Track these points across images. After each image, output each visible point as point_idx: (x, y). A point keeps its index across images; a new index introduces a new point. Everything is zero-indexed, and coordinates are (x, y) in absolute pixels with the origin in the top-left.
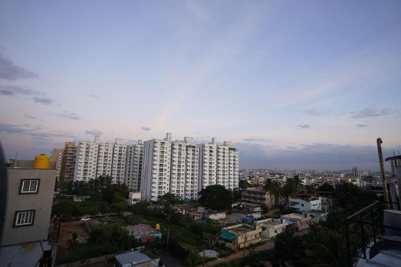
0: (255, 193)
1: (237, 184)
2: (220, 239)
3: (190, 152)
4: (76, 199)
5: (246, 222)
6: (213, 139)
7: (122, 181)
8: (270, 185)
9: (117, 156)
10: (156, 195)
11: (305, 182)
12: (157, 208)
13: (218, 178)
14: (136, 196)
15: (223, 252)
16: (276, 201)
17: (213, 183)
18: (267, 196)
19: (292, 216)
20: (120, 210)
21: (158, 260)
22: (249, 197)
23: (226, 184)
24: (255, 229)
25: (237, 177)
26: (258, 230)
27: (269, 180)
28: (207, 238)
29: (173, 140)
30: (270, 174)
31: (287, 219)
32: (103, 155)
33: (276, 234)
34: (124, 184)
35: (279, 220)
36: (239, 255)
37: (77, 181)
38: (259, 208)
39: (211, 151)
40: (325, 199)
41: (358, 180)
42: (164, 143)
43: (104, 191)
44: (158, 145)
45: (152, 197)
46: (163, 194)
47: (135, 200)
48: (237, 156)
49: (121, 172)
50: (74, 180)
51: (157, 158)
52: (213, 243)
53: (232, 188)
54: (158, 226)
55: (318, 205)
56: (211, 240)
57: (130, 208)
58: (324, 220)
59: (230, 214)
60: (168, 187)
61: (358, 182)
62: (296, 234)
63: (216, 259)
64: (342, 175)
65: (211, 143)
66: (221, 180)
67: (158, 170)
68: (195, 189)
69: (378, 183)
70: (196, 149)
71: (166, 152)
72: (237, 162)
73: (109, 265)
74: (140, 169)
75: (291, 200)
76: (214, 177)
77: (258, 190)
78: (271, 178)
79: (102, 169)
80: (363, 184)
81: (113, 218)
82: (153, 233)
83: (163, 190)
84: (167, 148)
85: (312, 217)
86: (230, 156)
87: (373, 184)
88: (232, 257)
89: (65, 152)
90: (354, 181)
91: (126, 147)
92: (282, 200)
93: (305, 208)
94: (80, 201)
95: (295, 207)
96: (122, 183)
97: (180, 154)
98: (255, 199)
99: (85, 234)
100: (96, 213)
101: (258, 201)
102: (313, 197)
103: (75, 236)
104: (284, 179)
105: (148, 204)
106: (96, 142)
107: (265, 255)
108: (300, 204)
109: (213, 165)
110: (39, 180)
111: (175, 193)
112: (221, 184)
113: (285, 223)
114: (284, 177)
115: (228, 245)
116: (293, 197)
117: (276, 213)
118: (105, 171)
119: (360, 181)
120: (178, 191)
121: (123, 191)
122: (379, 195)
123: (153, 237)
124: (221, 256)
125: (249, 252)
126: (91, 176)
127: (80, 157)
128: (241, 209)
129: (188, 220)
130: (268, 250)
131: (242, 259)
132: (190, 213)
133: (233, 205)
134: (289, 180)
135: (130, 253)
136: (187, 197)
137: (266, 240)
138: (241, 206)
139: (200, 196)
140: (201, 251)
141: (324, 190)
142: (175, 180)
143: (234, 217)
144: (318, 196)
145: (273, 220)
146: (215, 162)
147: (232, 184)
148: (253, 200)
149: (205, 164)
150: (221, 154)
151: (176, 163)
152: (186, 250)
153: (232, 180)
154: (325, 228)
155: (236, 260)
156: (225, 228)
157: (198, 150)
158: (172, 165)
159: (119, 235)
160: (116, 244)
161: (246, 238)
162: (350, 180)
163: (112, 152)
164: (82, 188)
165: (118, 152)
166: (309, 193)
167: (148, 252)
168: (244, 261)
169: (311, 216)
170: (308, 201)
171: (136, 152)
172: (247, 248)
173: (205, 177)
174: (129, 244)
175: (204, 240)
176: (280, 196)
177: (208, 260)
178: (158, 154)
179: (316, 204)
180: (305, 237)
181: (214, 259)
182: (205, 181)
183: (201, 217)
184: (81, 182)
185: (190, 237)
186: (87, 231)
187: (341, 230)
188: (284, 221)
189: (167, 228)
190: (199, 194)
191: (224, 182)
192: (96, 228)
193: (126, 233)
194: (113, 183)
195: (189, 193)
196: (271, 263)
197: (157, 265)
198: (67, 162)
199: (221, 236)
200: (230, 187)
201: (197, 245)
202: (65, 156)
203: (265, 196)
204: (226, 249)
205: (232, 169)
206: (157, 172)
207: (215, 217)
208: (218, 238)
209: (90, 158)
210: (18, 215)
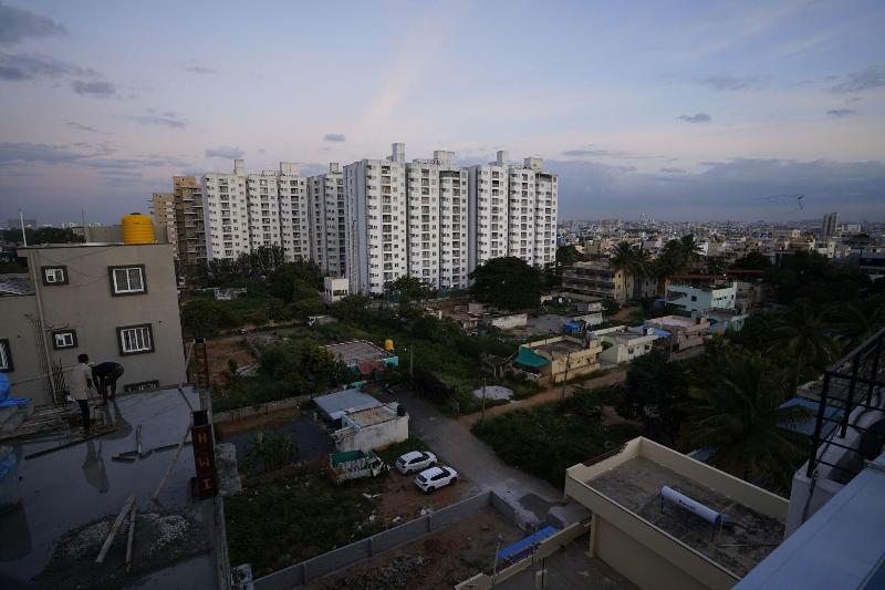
0: (591, 273)
1: (553, 254)
2: (515, 365)
3: (449, 185)
4: (223, 296)
5: (570, 334)
6: (500, 154)
7: (306, 254)
8: (627, 257)
9: (288, 201)
10: (379, 280)
11: (705, 248)
12: (385, 306)
13: (510, 242)
14: (339, 285)
15: (522, 389)
16: (637, 290)
17: (501, 252)
18: (618, 281)
19: (669, 321)
21: (395, 405)
22: (578, 282)
23: (528, 255)
24: (587, 347)
25: (554, 238)
26: (595, 348)
27: (624, 246)
28: (490, 364)
29: (408, 160)
30: (628, 231)
31: (656, 326)
32: (258, 201)
33: (631, 357)
34: (312, 261)
35: (640, 329)
36: (553, 395)
37: (215, 259)
38: (599, 304)
39: (496, 183)
40: (747, 285)
41: (832, 244)
42: (388, 168)
43: (273, 277)
44: (376, 173)
45: (373, 285)
46: (395, 279)
47: (337, 293)
48: (554, 191)
49: (302, 235)
50: (209, 258)
51: (377, 203)
52: (501, 373)
53: (542, 262)
54: (390, 343)
55: (729, 299)
56: (498, 368)
57: (328, 309)
58: (738, 328)
59: (535, 316)
60: (404, 264)
61: (832, 249)
62: (674, 357)
63: (508, 402)
64: (796, 234)
65: (495, 164)
66: (517, 247)
67: (380, 228)
68: (463, 265)
69: (878, 251)
70: (462, 180)
71: (395, 190)
72: (554, 207)
73: (304, 412)
74: (341, 227)
75: (670, 287)
76: (503, 240)
77: (601, 266)
78: (629, 241)
79: (260, 232)
80: (843, 253)
81: (297, 329)
82: (381, 357)
83: (395, 270)
84: (395, 180)
85: (713, 322)
86: (538, 193)
87: (867, 252)
88: (539, 399)
89: (178, 199)
90: (821, 246)
91: (304, 180)
92: (649, 288)
93: (700, 305)
94: (229, 298)
95: (677, 302)
96: (306, 260)
97: (426, 191)
98: (592, 285)
99: (249, 359)
100: (264, 321)
101: (598, 290)
102: (720, 282)
103: (233, 365)
104: (659, 244)
105: (366, 300)
106: (240, 173)
107: (605, 395)
108: (689, 297)
109: (500, 214)
110: (142, 266)
111: (420, 275)
112: (518, 255)
113: (652, 335)
114: (660, 239)
115: (531, 376)
116: (675, 282)
117: (634, 314)
118: (267, 236)
119: (836, 246)
121: (313, 276)
122: (873, 277)
123: (381, 364)
124: (516, 397)
125: (573, 390)
126: (241, 249)
127: (211, 208)
128: (560, 305)
129: (450, 329)
130: (612, 386)
131: (559, 402)
132: (453, 316)
133: (543, 299)
134: (670, 245)
135: (341, 393)
136: (445, 283)
137: (609, 367)
138: (560, 300)
139: (473, 282)
140: (477, 387)
141: (748, 266)
142: (418, 249)
143: (543, 324)
144: (731, 280)
145: (626, 330)
146: (503, 205)
147: (541, 254)
148: (586, 288)
149: (483, 213)
150: (519, 189)
151: (418, 213)
153: (541, 246)
154: (738, 346)
155: (548, 403)
156: (526, 346)
157: (466, 180)
158: (409, 217)
159: (316, 362)
160: (311, 377)
161: (568, 365)
162: (812, 245)
163: (276, 194)
164: (225, 273)
165: (289, 194)
166: (709, 274)
167: (376, 391)
168: (562, 407)
169: (708, 320)
170: (707, 289)
171: (328, 191)
172: (569, 382)
173: (483, 239)
174: (338, 377)
175: (483, 368)
176: (648, 279)
177: (492, 403)
178: (376, 193)
179: (724, 296)
180: (692, 361)
181: (503, 402)
182: (483, 248)
183: (476, 323)
184: (223, 260)
185: (455, 362)
186: (253, 354)
187: (770, 349)
188: (650, 331)
189: (407, 346)
190: (471, 276)
191: (523, 250)
192: (270, 349)
193: (327, 357)
194: (288, 261)
195: (449, 275)
196: (616, 410)
197: (394, 413)
198: (187, 220)
199: (516, 360)
200: (538, 261)
201: (470, 377)
202: (179, 207)
203: (614, 280)
204: (528, 383)
205: (542, 222)
206: (378, 232)
207: (506, 323)
208: (510, 364)
209: (232, 209)
210: (122, 334)
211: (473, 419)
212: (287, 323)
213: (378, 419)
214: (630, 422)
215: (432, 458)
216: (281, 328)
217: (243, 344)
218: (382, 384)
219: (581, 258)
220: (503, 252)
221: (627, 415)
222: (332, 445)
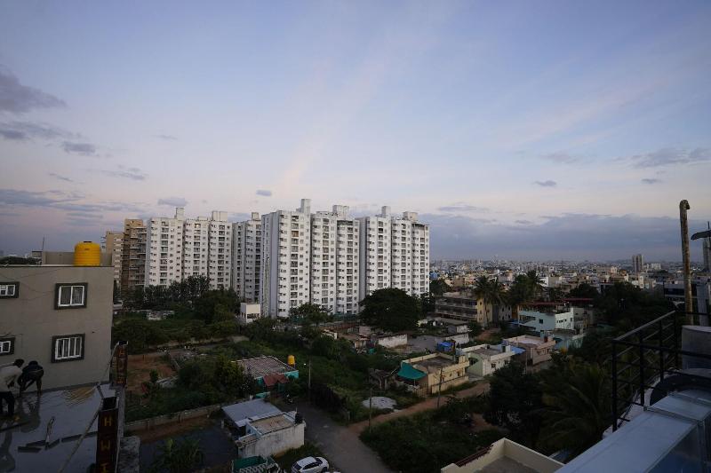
0: (458, 301)
1: (427, 286)
2: (398, 378)
3: (344, 232)
4: (152, 317)
5: (443, 351)
6: (384, 208)
7: (227, 284)
8: (485, 288)
9: (216, 241)
10: (286, 307)
11: (546, 282)
12: (290, 328)
13: (393, 276)
14: (252, 309)
15: (404, 400)
16: (495, 315)
17: (386, 284)
18: (479, 307)
19: (522, 339)
20: (225, 333)
21: (294, 413)
22: (448, 309)
23: (408, 287)
24: (457, 363)
25: (427, 273)
26: (464, 363)
27: (483, 280)
28: (377, 377)
29: (313, 211)
30: (486, 269)
31: (512, 344)
32: (192, 240)
33: (493, 370)
34: (231, 289)
35: (499, 347)
36: (430, 405)
37: (151, 286)
38: (465, 327)
39: (381, 230)
40: (581, 310)
41: (641, 278)
42: (297, 217)
43: (198, 302)
44: (287, 221)
45: (280, 310)
46: (299, 305)
47: (250, 316)
48: (427, 237)
49: (225, 268)
50: (146, 285)
51: (287, 244)
52: (386, 385)
53: (418, 293)
54: (292, 359)
55: (569, 320)
56: (383, 380)
57: (242, 330)
58: (578, 345)
59: (414, 337)
60: (307, 293)
61: (642, 281)
62: (527, 369)
63: (392, 411)
64: (614, 270)
65: (381, 216)
66: (398, 280)
67: (289, 264)
68: (354, 295)
69: (676, 283)
70: (355, 227)
71: (302, 234)
72: (426, 249)
73: (214, 421)
74: (258, 263)
75: (521, 313)
76: (387, 275)
77: (464, 296)
78: (487, 276)
79: (192, 265)
80: (651, 285)
81: (214, 346)
82: (284, 371)
83: (299, 298)
84: (302, 226)
85: (558, 341)
86: (414, 238)
87: (668, 284)
88: (418, 408)
89: (127, 236)
90: (634, 279)
91: (231, 225)
92: (505, 314)
93: (546, 327)
94: (159, 319)
95: (530, 324)
96: (227, 288)
97: (326, 236)
98: (459, 311)
99: (171, 372)
100: (186, 339)
101: (464, 315)
102: (560, 308)
103: (154, 376)
104: (510, 278)
105: (274, 323)
106: (179, 217)
107: (474, 404)
108: (537, 319)
109: (384, 255)
110: (86, 285)
111: (320, 303)
112: (399, 287)
113: (510, 352)
114: (511, 275)
115: (411, 388)
116: (525, 308)
117: (494, 335)
118: (196, 268)
119: (645, 280)
120: (325, 300)
121: (231, 301)
122: (676, 303)
123: (284, 377)
124: (399, 406)
125: (446, 399)
126: (173, 278)
127: (152, 245)
128: (434, 328)
129: (344, 348)
130: (479, 396)
131: (435, 411)
132: (346, 337)
133: (420, 323)
134: (519, 279)
135: (247, 402)
136: (340, 309)
137: (476, 379)
138: (434, 324)
139: (363, 308)
140: (365, 398)
141: (581, 295)
142: (319, 282)
143: (421, 343)
144: (568, 306)
145: (488, 348)
146: (387, 248)
147: (418, 286)
148: (455, 314)
149: (371, 253)
150: (399, 235)
151: (319, 253)
152: (341, 398)
153: (418, 280)
154: (579, 358)
155: (426, 412)
156: (407, 361)
157: (358, 227)
158: (312, 256)
159: (227, 374)
160: (222, 389)
161: (442, 378)
162: (626, 278)
163: (206, 236)
164: (158, 297)
165: (217, 235)
166: (552, 301)
167: (276, 401)
168: (438, 415)
169: (554, 339)
170: (551, 313)
171: (249, 234)
172: (443, 393)
173: (371, 274)
174: (245, 388)
175: (371, 381)
176: (503, 306)
177: (378, 412)
178: (287, 236)
179: (565, 318)
180: (543, 374)
181: (388, 411)
182: (371, 281)
183: (365, 343)
184: (157, 287)
185: (347, 376)
186: (173, 367)
187: (606, 361)
188: (508, 348)
189: (307, 362)
190: (361, 304)
191: (403, 283)
192: (188, 363)
193: (238, 370)
194: (211, 289)
195: (344, 302)
196: (484, 417)
197: (292, 420)
198: (132, 253)
199: (398, 374)
200: (416, 292)
201: (359, 389)
202: (127, 243)
203: (476, 307)
204: (408, 394)
205: (418, 261)
206: (287, 267)
207: (389, 342)
208: (393, 377)
209: (170, 246)
210: (57, 342)
211: (361, 427)
212: (206, 341)
213: (278, 427)
214: (496, 427)
215: (325, 463)
216: (200, 345)
217: (166, 359)
218: (283, 394)
219: (450, 289)
220: (387, 284)
221: (494, 422)
222: (235, 451)
